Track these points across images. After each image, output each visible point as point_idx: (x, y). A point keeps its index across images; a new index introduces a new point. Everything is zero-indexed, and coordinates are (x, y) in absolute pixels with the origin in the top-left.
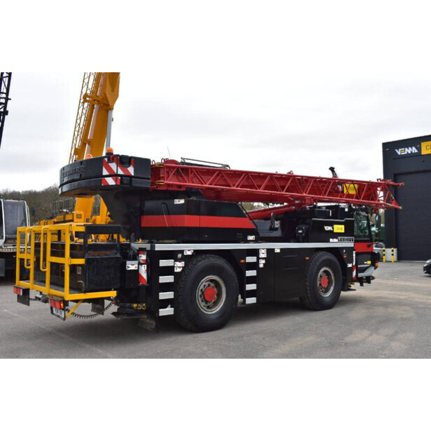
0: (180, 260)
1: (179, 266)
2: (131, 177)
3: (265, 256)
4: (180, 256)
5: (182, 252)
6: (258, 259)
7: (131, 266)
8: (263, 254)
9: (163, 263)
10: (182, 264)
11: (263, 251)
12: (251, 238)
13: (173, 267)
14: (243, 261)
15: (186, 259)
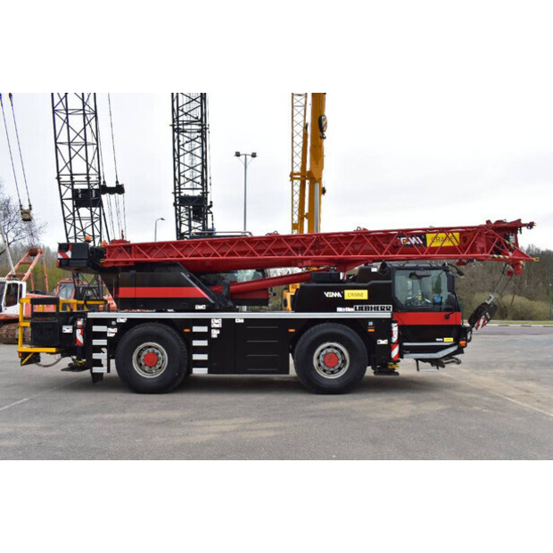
0: (113, 327)
1: (112, 332)
2: (69, 259)
3: (220, 325)
4: (113, 323)
5: (115, 319)
6: (210, 329)
7: (67, 329)
8: (217, 323)
9: (96, 328)
10: (115, 330)
11: (216, 321)
12: (199, 307)
13: (106, 333)
14: (187, 330)
15: (119, 325)
